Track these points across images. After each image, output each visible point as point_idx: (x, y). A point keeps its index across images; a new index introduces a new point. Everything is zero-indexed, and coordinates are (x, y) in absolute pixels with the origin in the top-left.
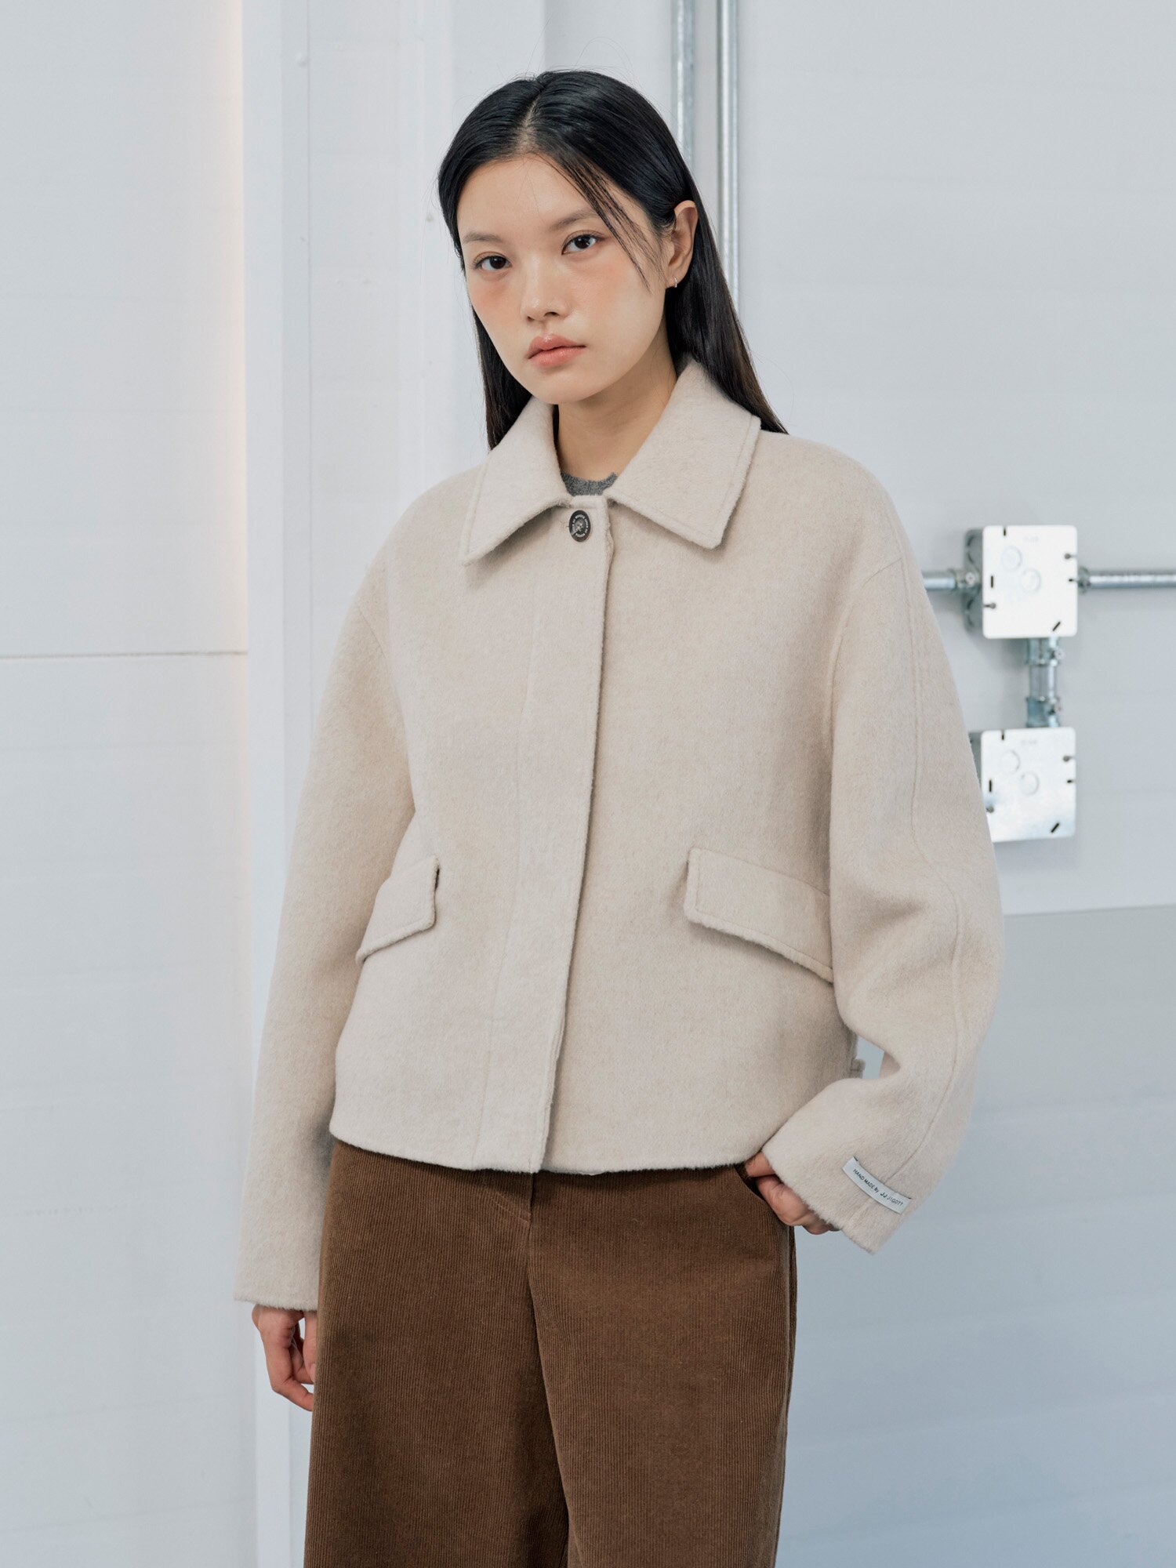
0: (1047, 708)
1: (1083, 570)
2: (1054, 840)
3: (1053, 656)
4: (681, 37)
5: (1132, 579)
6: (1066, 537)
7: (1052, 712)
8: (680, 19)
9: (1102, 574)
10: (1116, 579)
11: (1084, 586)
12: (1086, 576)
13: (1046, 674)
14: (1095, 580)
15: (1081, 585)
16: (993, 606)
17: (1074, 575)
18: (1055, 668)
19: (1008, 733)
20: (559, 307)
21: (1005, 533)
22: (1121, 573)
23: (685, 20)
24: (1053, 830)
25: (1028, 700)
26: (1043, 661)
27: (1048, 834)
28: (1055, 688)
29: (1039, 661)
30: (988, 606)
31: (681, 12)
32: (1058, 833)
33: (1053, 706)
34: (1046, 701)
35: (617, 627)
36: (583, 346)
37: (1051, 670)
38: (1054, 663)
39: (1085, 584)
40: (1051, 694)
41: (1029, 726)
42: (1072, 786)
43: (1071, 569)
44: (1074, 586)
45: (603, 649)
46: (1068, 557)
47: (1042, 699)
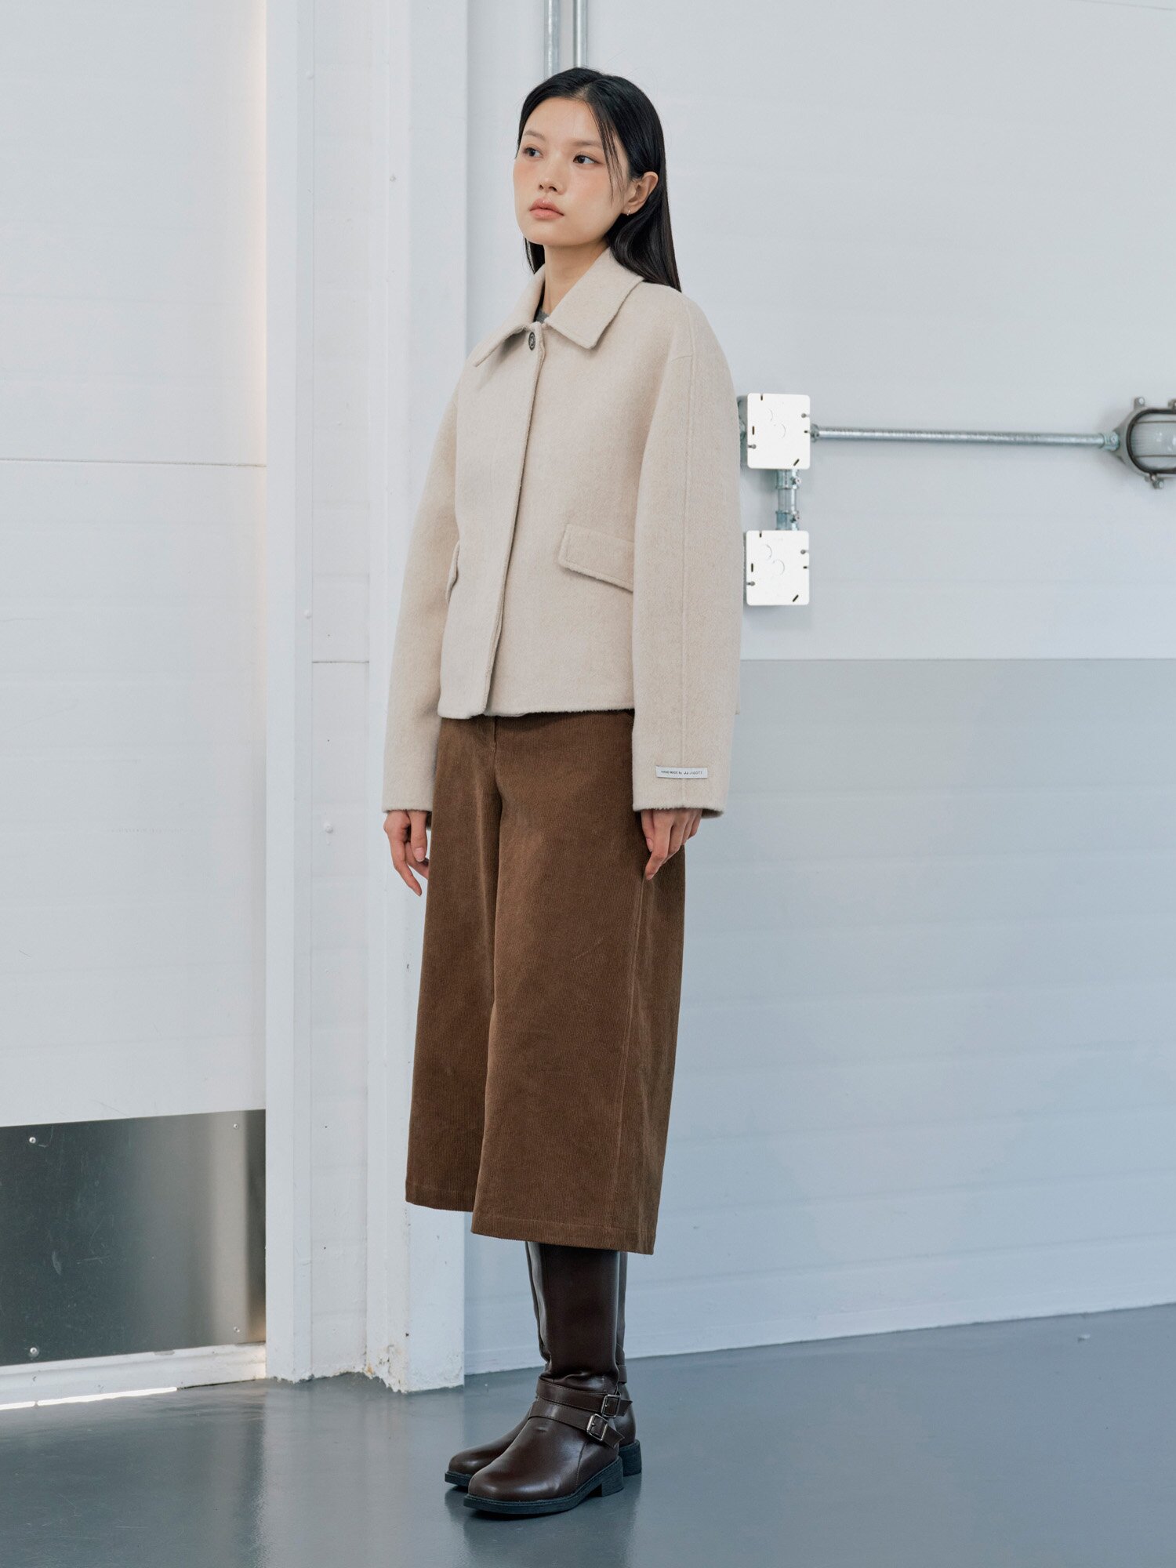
0: (789, 518)
1: (814, 426)
2: (795, 606)
3: (794, 482)
4: (550, 65)
5: (848, 434)
6: (803, 403)
7: (794, 520)
8: (550, 53)
9: (827, 429)
10: (836, 433)
11: (814, 436)
12: (816, 430)
13: (790, 494)
14: (822, 433)
15: (812, 435)
16: (754, 447)
17: (808, 428)
18: (795, 490)
19: (764, 533)
20: (559, 187)
21: (762, 398)
22: (840, 430)
23: (553, 53)
24: (794, 600)
25: (777, 513)
26: (787, 486)
27: (789, 602)
28: (795, 505)
29: (784, 486)
30: (750, 447)
31: (550, 49)
32: (797, 602)
33: (794, 516)
34: (789, 513)
35: (541, 398)
36: (562, 215)
37: (793, 492)
38: (795, 487)
39: (816, 435)
40: (793, 508)
41: (777, 529)
42: (807, 570)
43: (806, 424)
44: (808, 436)
45: (532, 411)
46: (804, 416)
47: (787, 511)
